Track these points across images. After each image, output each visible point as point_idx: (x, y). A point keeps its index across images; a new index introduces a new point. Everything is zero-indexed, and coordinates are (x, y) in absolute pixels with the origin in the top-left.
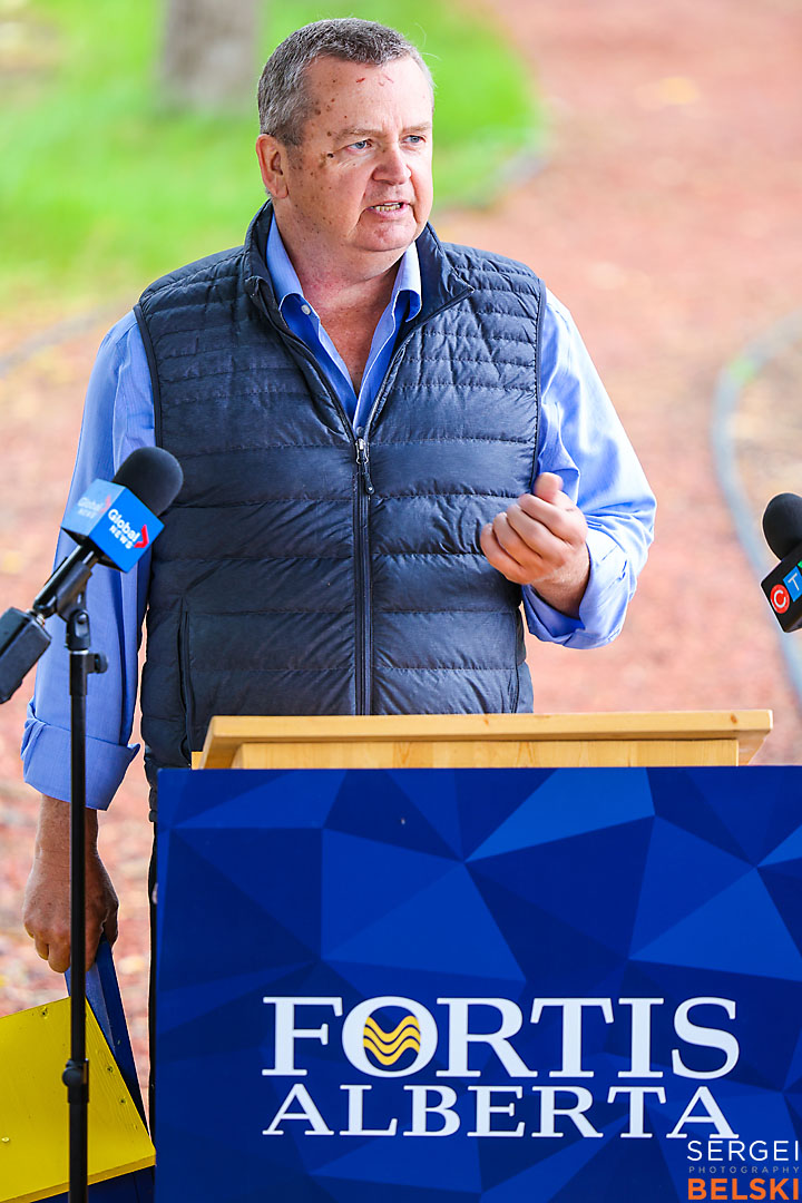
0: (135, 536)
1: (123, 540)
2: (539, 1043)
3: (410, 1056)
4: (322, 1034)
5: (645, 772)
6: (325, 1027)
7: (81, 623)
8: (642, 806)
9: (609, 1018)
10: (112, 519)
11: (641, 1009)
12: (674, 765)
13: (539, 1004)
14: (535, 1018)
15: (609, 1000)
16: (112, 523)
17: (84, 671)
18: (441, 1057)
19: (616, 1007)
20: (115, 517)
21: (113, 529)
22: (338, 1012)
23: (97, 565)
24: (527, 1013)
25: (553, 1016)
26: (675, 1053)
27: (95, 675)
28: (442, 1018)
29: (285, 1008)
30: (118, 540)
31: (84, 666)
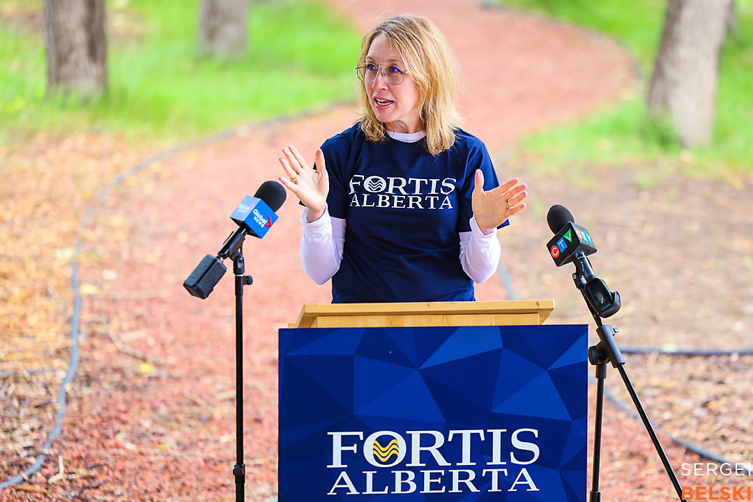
0: (265, 222)
1: (260, 223)
2: (451, 451)
3: (394, 457)
4: (354, 448)
5: (498, 328)
6: (355, 445)
7: (240, 262)
8: (498, 343)
9: (483, 439)
10: (255, 213)
11: (497, 434)
12: (511, 325)
13: (452, 433)
14: (450, 439)
15: (482, 431)
16: (255, 216)
17: (242, 284)
18: (408, 458)
19: (486, 433)
20: (256, 213)
21: (255, 218)
22: (362, 438)
23: (247, 235)
24: (446, 437)
25: (458, 438)
26: (512, 454)
27: (246, 285)
28: (408, 440)
29: (337, 437)
30: (258, 223)
31: (242, 282)
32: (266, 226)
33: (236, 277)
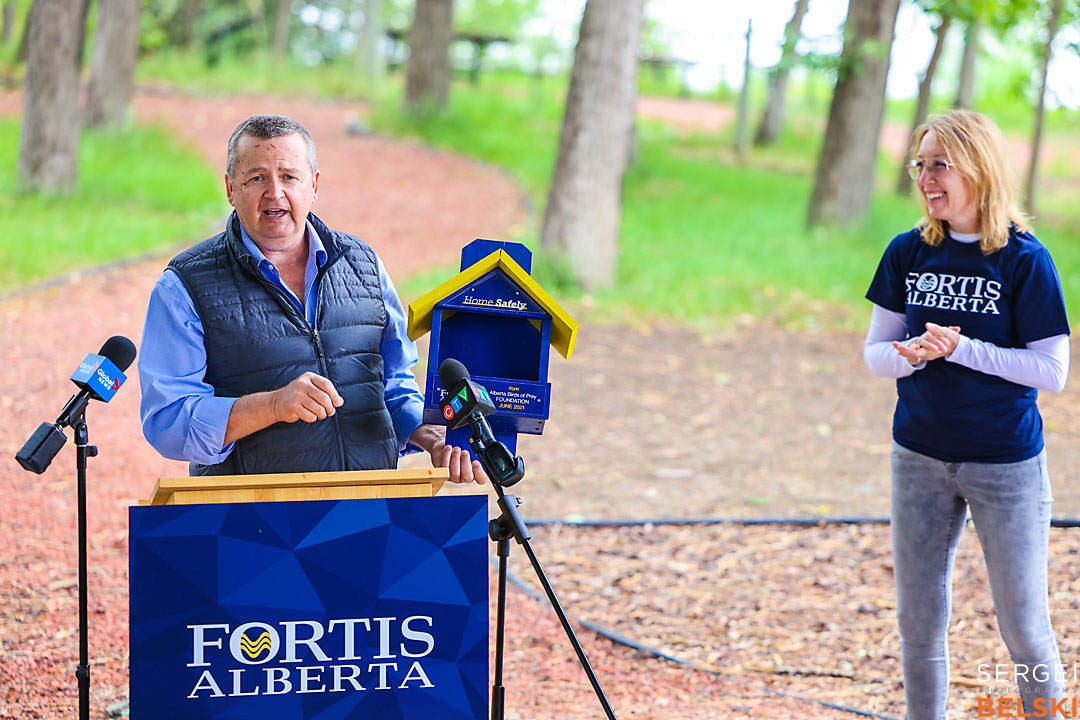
0: (112, 383)
1: (106, 385)
2: (333, 643)
3: (266, 653)
4: (219, 643)
5: (385, 502)
6: (220, 639)
7: (83, 430)
8: (384, 519)
9: (369, 629)
11: (385, 623)
13: (332, 623)
14: (330, 630)
15: (368, 619)
16: (99, 376)
17: (85, 456)
18: (282, 653)
19: (372, 622)
20: (101, 373)
21: (100, 379)
22: (227, 632)
23: (91, 399)
24: (326, 628)
25: (340, 628)
26: (402, 645)
27: (90, 457)
28: (282, 632)
29: (198, 631)
30: (103, 385)
31: (84, 453)
32: (112, 388)
33: (78, 448)
